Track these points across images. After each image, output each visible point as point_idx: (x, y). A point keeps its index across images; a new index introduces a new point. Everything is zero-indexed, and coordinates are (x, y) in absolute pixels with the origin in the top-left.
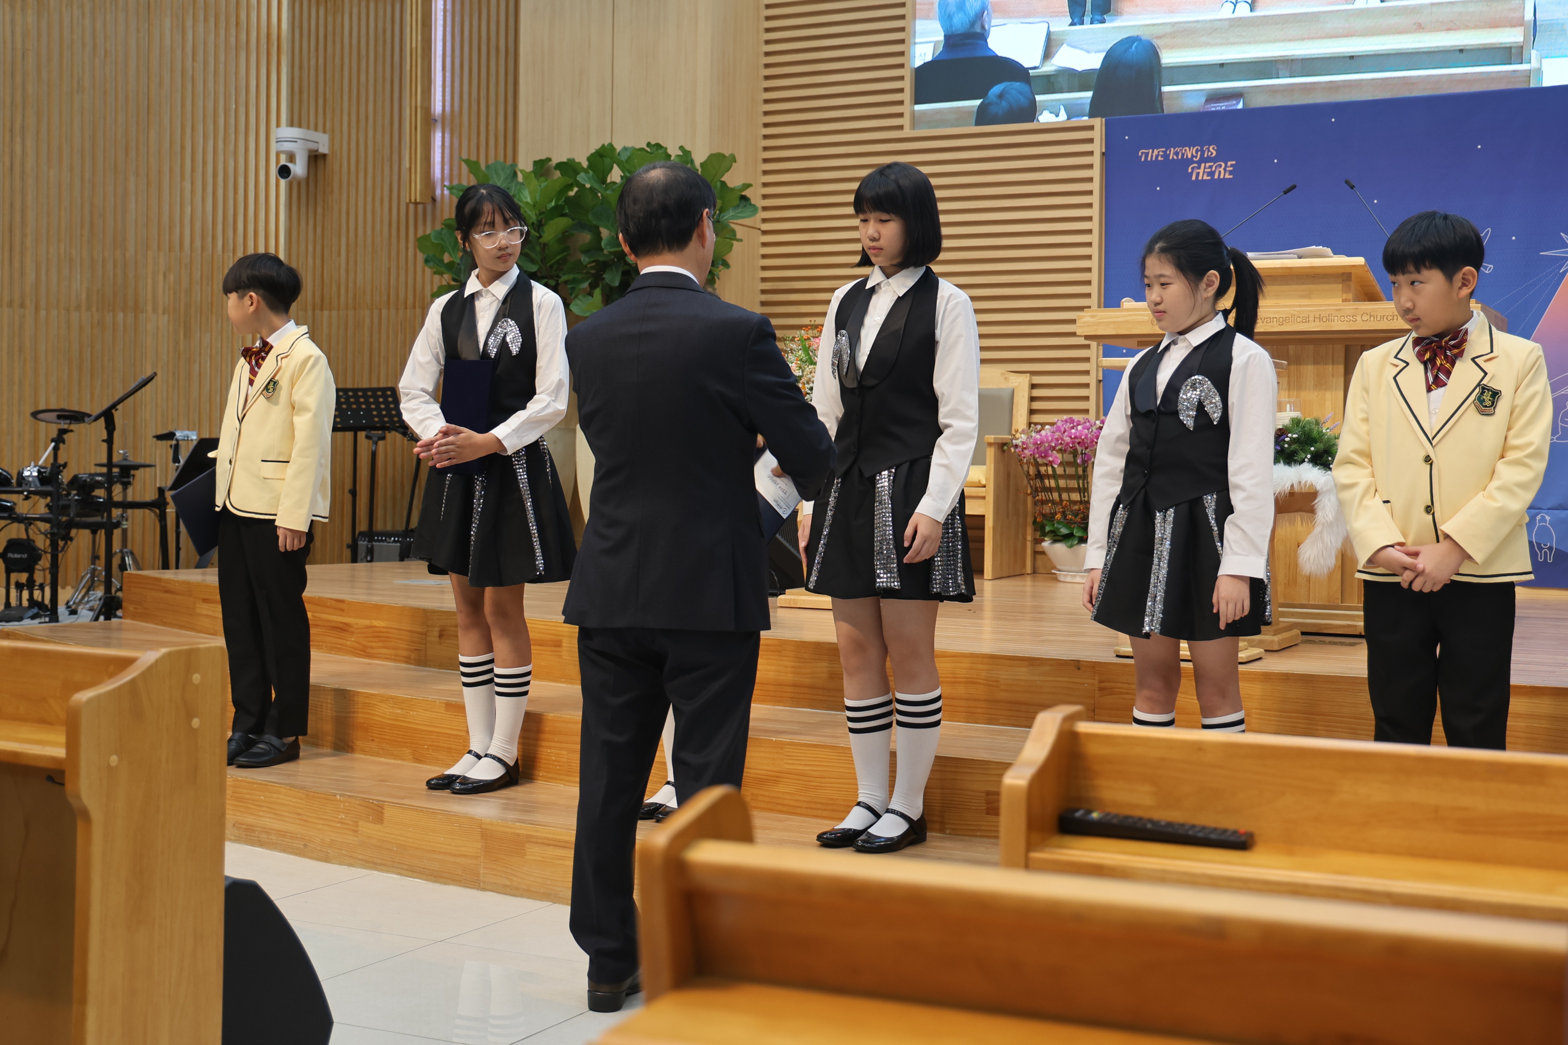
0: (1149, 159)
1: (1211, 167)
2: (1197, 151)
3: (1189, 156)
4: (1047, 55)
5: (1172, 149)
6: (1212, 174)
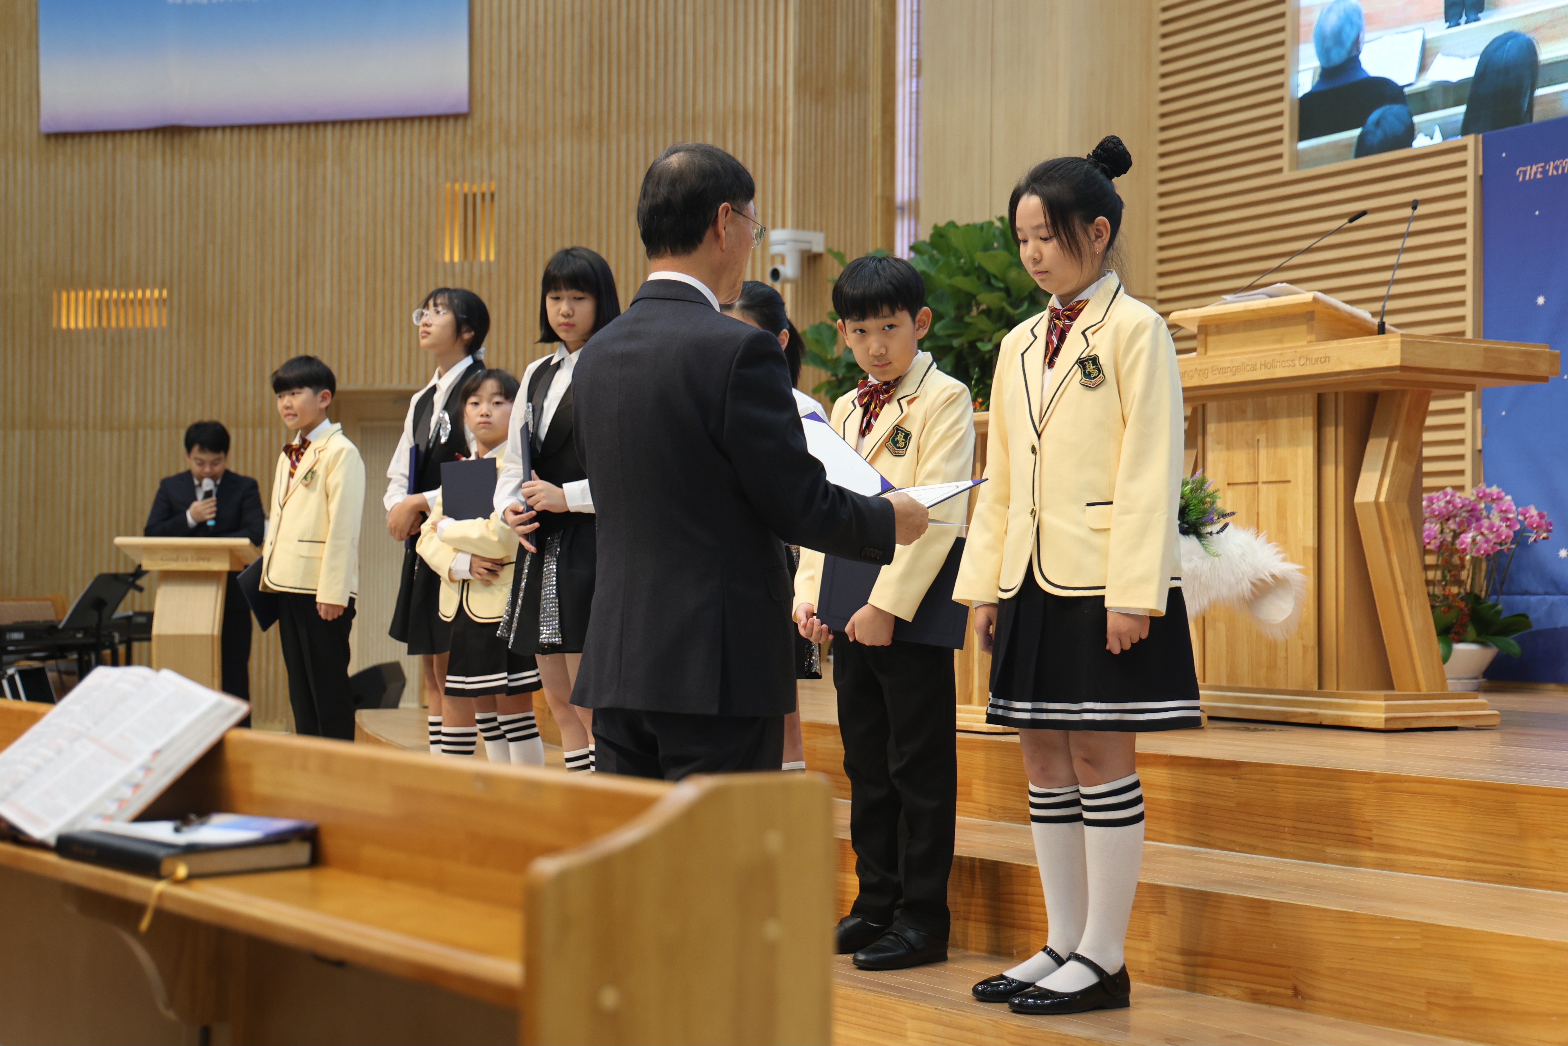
0: (1527, 178)
4: (1423, 67)
5: (1552, 163)
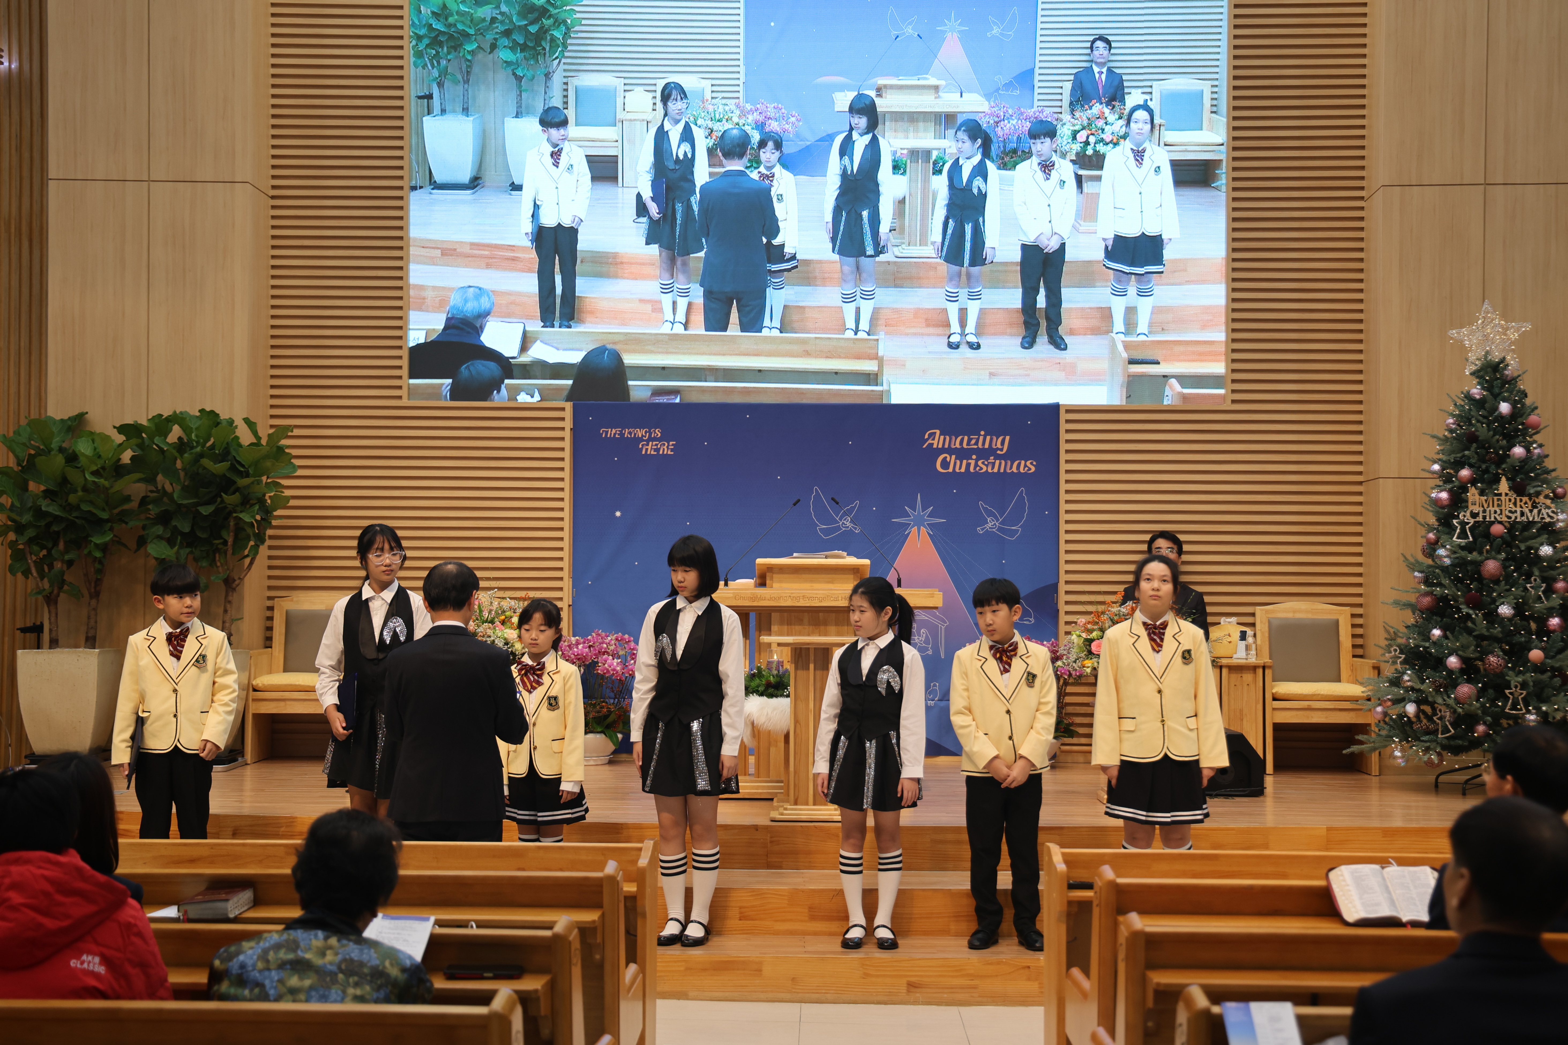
0: (609, 436)
1: (656, 445)
2: (646, 432)
3: (640, 436)
4: (524, 348)
5: (627, 430)
6: (657, 450)
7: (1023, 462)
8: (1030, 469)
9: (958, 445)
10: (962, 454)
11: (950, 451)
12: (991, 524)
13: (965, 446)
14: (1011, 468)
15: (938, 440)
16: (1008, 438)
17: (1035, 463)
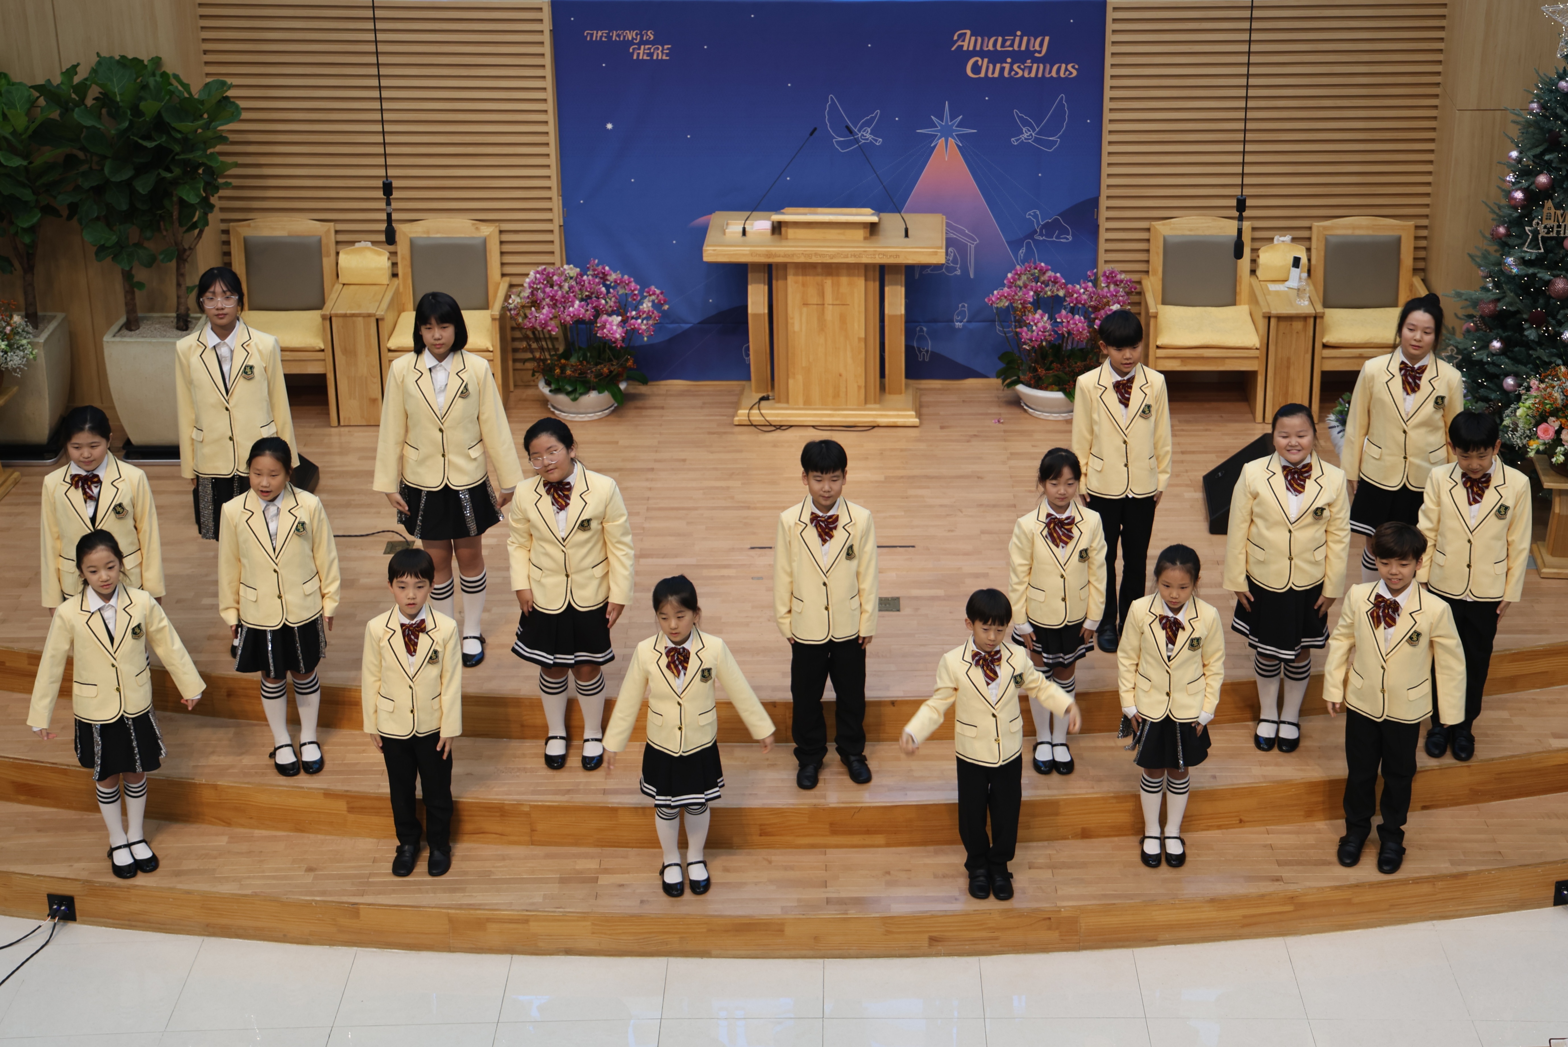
0: (595, 39)
1: (649, 49)
2: (637, 34)
3: (630, 38)
5: (614, 32)
6: (651, 55)
7: (1064, 66)
8: (1071, 73)
9: (991, 47)
10: (995, 57)
11: (982, 54)
12: (1027, 135)
13: (999, 48)
14: (1050, 72)
15: (969, 42)
16: (1047, 39)
17: (1077, 67)
